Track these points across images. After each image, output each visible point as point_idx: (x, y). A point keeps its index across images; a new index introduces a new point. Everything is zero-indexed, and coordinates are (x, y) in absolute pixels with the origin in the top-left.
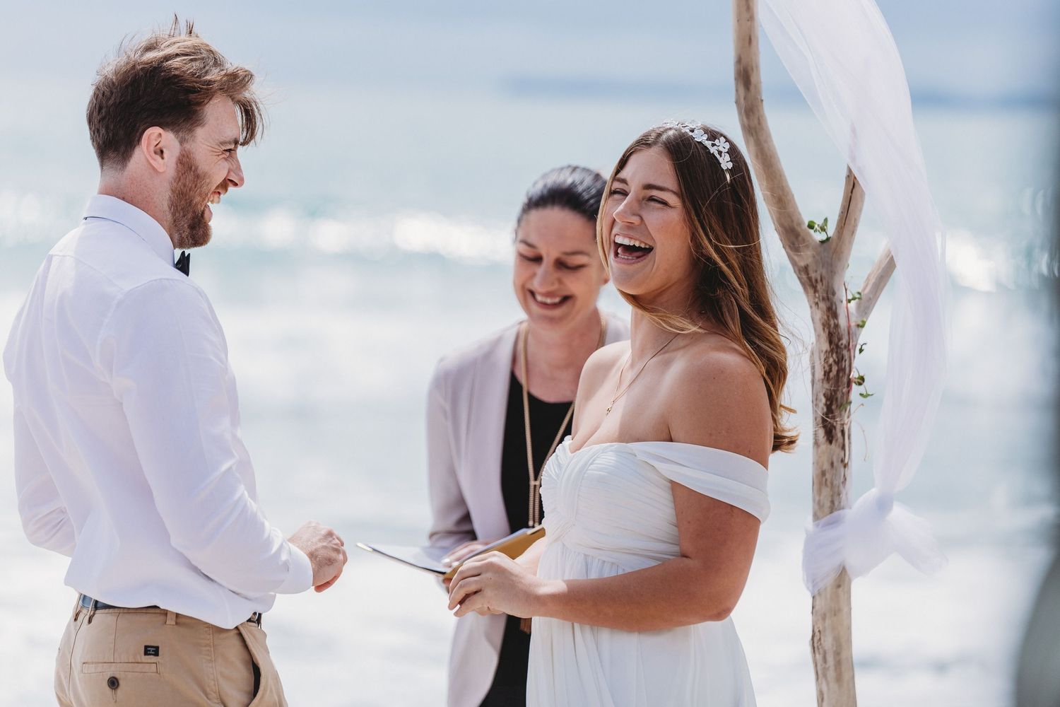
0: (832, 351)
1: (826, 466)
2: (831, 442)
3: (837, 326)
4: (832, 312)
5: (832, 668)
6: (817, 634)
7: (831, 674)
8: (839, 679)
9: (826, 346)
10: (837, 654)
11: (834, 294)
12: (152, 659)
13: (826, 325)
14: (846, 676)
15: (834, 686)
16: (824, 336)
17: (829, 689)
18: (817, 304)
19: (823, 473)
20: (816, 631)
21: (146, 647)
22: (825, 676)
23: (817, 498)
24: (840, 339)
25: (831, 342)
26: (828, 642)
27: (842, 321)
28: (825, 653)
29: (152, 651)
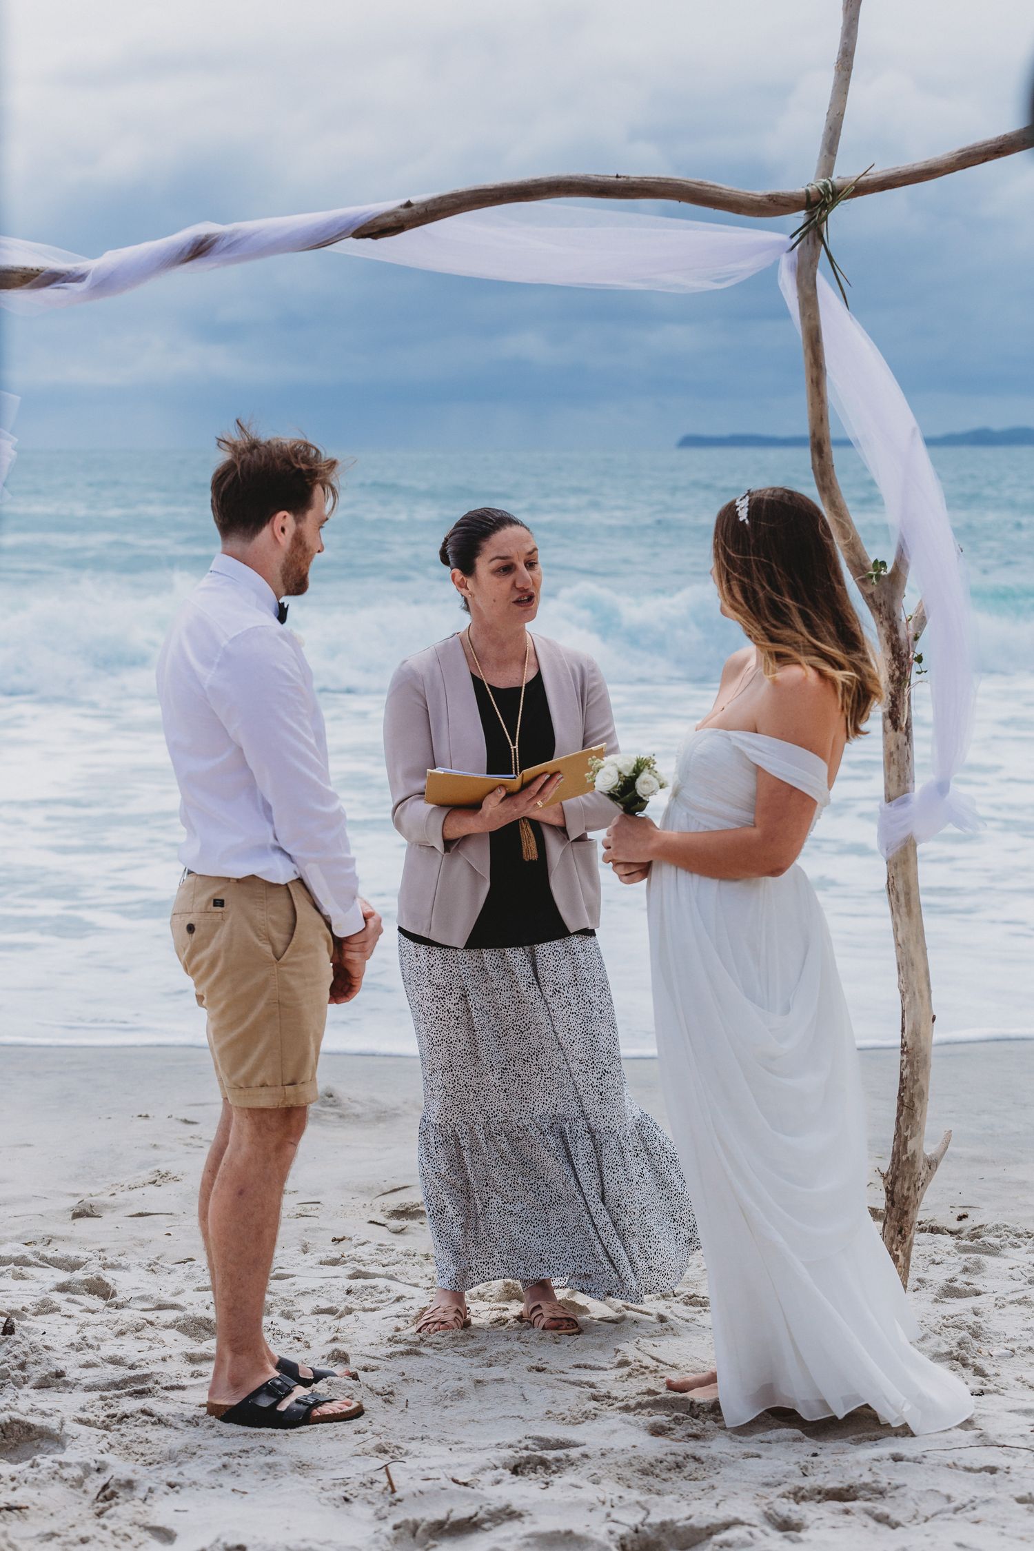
0: (894, 659)
1: (893, 749)
2: (896, 730)
3: (898, 639)
4: (894, 629)
5: (903, 905)
6: (891, 879)
7: (903, 910)
8: (909, 913)
9: (889, 656)
10: (907, 894)
11: (894, 615)
12: (219, 909)
13: (889, 639)
14: (915, 910)
15: (905, 919)
16: (888, 647)
17: (901, 920)
18: (881, 623)
19: (891, 754)
20: (890, 876)
21: (215, 900)
22: (898, 912)
23: (888, 774)
24: (900, 650)
25: (893, 653)
26: (900, 885)
27: (902, 635)
28: (898, 893)
29: (219, 903)
